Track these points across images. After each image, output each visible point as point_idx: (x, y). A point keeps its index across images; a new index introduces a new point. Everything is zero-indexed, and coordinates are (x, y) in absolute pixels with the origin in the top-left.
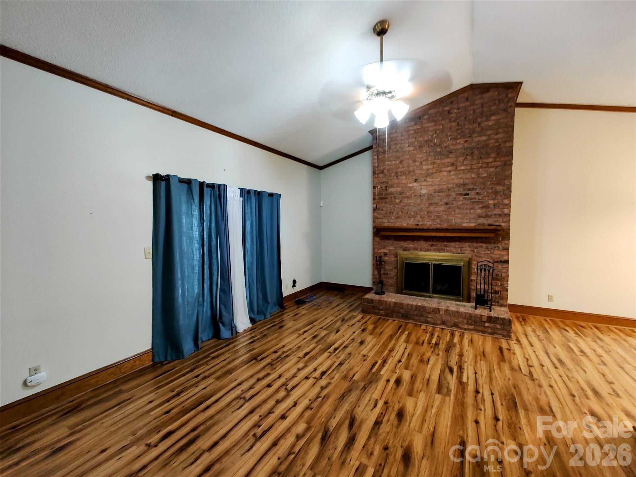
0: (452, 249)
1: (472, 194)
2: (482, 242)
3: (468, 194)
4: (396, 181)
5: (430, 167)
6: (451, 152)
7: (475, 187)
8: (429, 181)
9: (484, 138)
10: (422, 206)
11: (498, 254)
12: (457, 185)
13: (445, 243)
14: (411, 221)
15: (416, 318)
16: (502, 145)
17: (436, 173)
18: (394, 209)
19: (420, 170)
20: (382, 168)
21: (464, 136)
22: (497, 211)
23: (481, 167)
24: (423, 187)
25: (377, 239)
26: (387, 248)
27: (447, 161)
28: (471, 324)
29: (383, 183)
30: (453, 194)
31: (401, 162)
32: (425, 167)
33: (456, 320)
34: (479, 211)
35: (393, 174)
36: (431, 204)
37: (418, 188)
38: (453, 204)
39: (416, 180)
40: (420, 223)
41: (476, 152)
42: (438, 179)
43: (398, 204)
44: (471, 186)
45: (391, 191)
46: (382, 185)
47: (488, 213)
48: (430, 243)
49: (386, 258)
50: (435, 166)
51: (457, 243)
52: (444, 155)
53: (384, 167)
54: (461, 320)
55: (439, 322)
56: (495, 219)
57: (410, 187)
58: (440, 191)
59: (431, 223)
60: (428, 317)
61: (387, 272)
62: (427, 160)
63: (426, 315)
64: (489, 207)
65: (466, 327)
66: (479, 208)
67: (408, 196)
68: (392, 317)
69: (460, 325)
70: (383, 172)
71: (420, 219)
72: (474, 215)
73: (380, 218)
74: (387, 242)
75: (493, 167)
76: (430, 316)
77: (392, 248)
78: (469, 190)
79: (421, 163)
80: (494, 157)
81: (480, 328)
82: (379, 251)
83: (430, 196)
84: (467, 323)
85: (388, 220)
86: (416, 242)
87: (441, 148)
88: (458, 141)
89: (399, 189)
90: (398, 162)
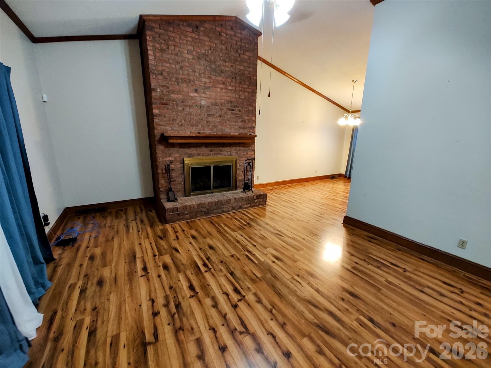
0: (225, 153)
1: (236, 109)
2: (242, 147)
3: (234, 110)
4: (178, 88)
5: (208, 81)
6: (222, 72)
7: (238, 105)
8: (207, 94)
9: (242, 68)
10: (202, 116)
11: (250, 154)
12: (227, 101)
13: (221, 148)
14: (194, 129)
17: (212, 87)
18: (177, 117)
19: (199, 81)
21: (230, 61)
22: (249, 125)
23: (241, 90)
24: (202, 98)
26: (173, 156)
27: (220, 78)
29: (163, 86)
30: (224, 108)
31: (181, 68)
32: (203, 80)
33: (241, 204)
34: (240, 124)
35: (174, 79)
36: (209, 115)
37: (198, 99)
38: (224, 117)
39: (196, 91)
40: (201, 132)
41: (238, 78)
42: (214, 94)
43: (180, 112)
44: (236, 104)
45: (173, 97)
46: (162, 89)
47: (245, 126)
48: (210, 149)
49: (172, 166)
50: (212, 81)
51: (228, 148)
52: (218, 73)
53: (164, 68)
55: (231, 209)
56: (248, 130)
57: (192, 97)
58: (216, 104)
59: (210, 132)
61: (174, 179)
62: (204, 73)
64: (245, 122)
66: (240, 122)
67: (189, 105)
70: (162, 74)
71: (201, 128)
72: (238, 127)
73: (163, 125)
74: (172, 150)
75: (247, 92)
77: (177, 155)
78: (234, 107)
79: (200, 74)
80: (247, 85)
82: (164, 160)
83: (208, 108)
85: (171, 127)
86: (198, 148)
87: (215, 65)
88: (227, 64)
89: (181, 97)
90: (178, 67)
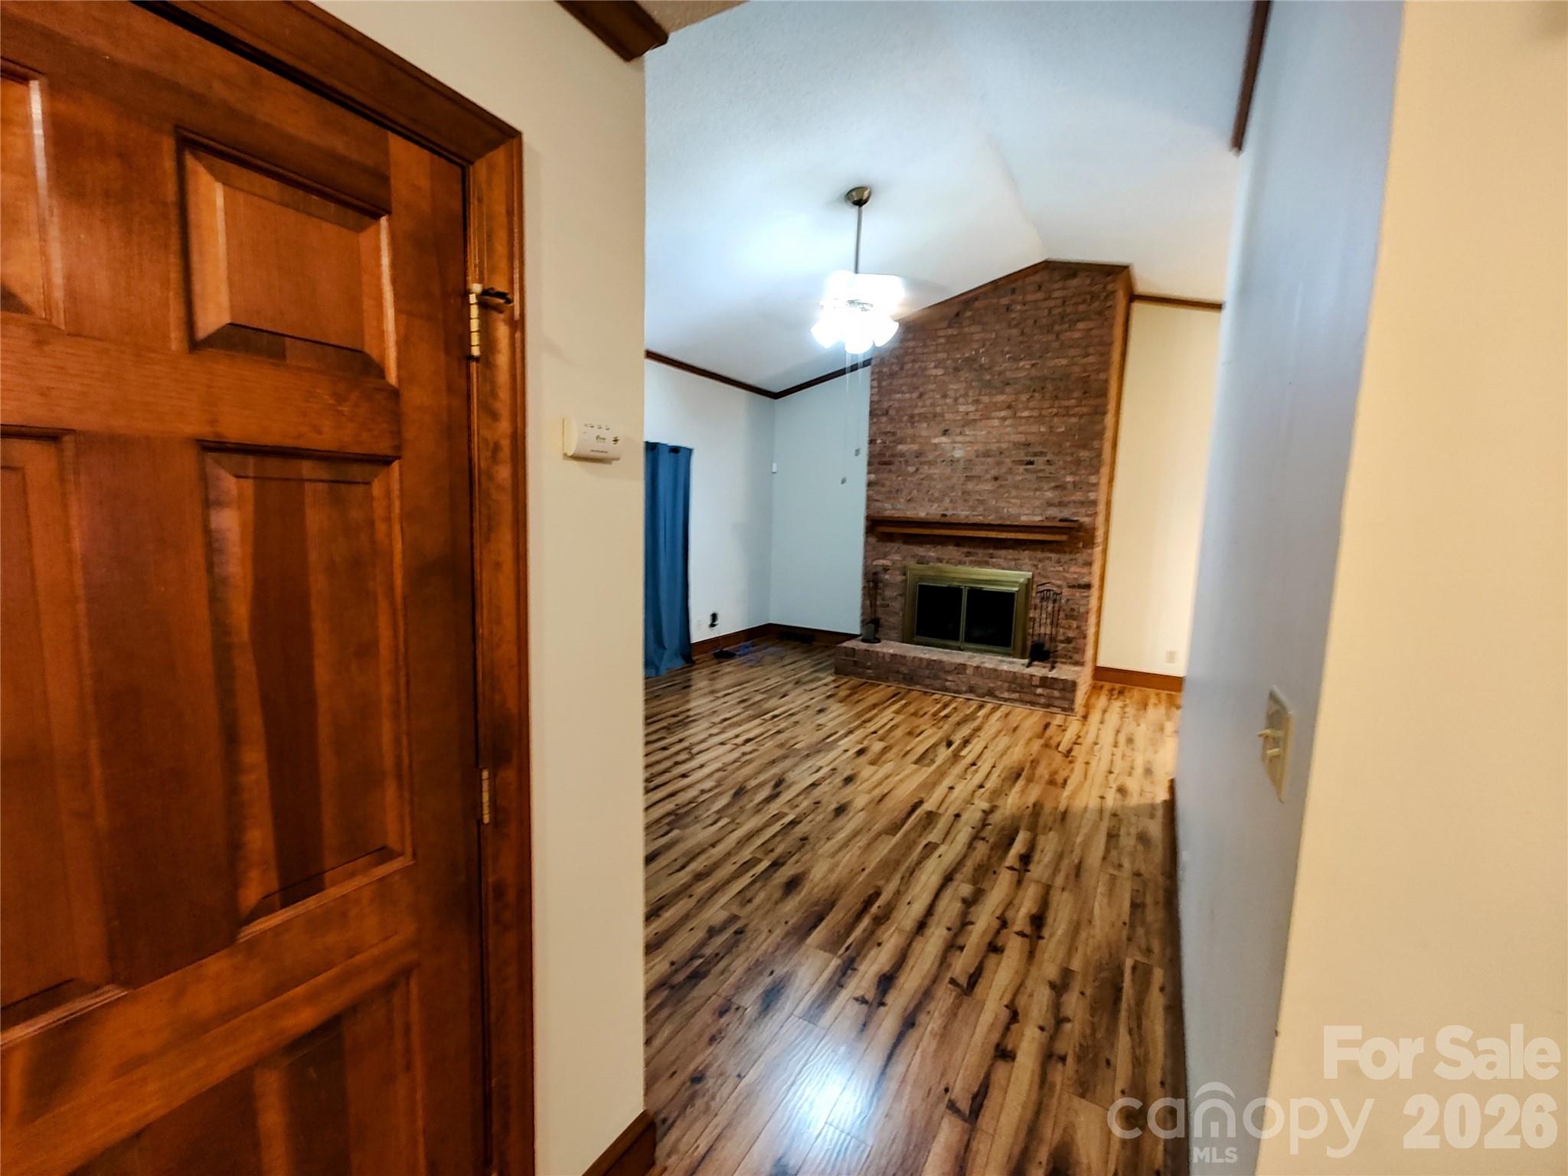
0: (1001, 561)
1: (1040, 461)
2: (1052, 551)
3: (1031, 463)
4: (910, 431)
5: (971, 408)
6: (1008, 384)
7: (1045, 450)
8: (968, 435)
9: (1064, 362)
10: (954, 481)
11: (1075, 573)
12: (1015, 444)
13: (991, 551)
14: (934, 507)
15: (927, 681)
16: (1093, 377)
17: (981, 420)
18: (904, 484)
19: (953, 413)
20: (885, 405)
21: (1030, 356)
22: (1078, 496)
23: (1056, 415)
24: (956, 445)
25: (873, 540)
26: (890, 557)
27: (1001, 398)
28: (1014, 691)
29: (886, 433)
30: (1008, 460)
31: (921, 396)
32: (962, 408)
33: (992, 685)
34: (1049, 494)
35: (905, 418)
36: (968, 478)
37: (948, 447)
38: (1007, 480)
39: (945, 432)
40: (949, 513)
41: (1050, 386)
42: (984, 433)
43: (912, 474)
44: (1039, 449)
45: (901, 450)
46: (884, 438)
47: (1066, 499)
48: (965, 550)
49: (887, 577)
50: (981, 406)
51: (1011, 551)
52: (997, 388)
53: (891, 403)
54: (1000, 683)
55: (964, 689)
56: (1074, 510)
57: (936, 444)
58: (987, 454)
59: (967, 513)
60: (947, 680)
61: (886, 602)
62: (966, 395)
63: (944, 676)
64: (1065, 489)
65: (1006, 695)
66: (1050, 489)
67: (929, 461)
68: (887, 680)
69: (997, 693)
70: (887, 413)
71: (950, 505)
72: (1041, 501)
73: (878, 501)
74: (890, 545)
75: (1074, 415)
76: (950, 678)
77: (897, 557)
78: (1035, 454)
79: (956, 400)
80: (1077, 398)
81: (1028, 698)
82: (875, 563)
83: (969, 463)
84: (1009, 690)
85: (892, 505)
86: (939, 547)
87: (991, 374)
88: (1021, 364)
89: (915, 447)
90: (915, 395)
